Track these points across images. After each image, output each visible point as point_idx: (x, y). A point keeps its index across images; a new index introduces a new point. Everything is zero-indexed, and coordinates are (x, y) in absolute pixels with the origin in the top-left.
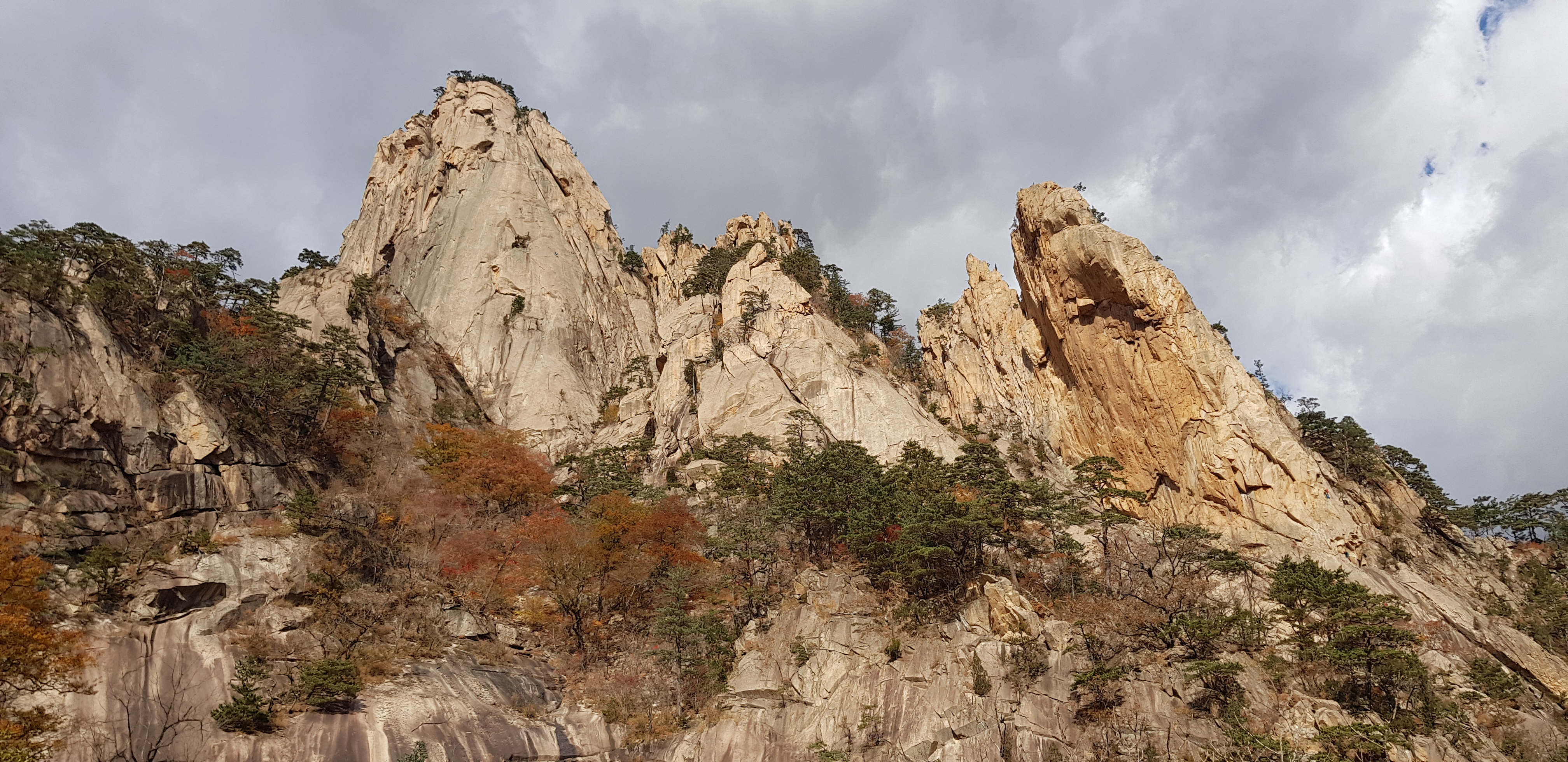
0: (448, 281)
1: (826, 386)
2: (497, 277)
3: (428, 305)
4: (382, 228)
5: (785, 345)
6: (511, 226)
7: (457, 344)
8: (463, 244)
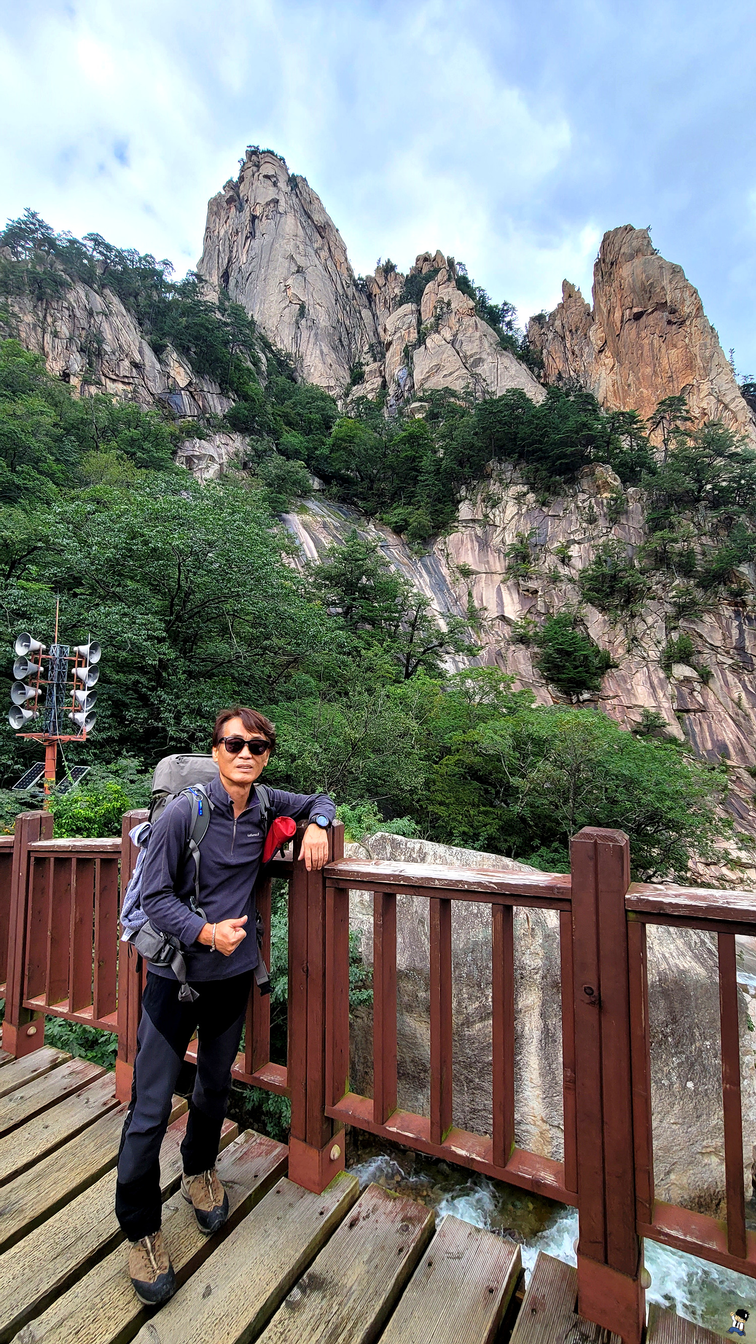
2: (289, 292)
8: (270, 271)
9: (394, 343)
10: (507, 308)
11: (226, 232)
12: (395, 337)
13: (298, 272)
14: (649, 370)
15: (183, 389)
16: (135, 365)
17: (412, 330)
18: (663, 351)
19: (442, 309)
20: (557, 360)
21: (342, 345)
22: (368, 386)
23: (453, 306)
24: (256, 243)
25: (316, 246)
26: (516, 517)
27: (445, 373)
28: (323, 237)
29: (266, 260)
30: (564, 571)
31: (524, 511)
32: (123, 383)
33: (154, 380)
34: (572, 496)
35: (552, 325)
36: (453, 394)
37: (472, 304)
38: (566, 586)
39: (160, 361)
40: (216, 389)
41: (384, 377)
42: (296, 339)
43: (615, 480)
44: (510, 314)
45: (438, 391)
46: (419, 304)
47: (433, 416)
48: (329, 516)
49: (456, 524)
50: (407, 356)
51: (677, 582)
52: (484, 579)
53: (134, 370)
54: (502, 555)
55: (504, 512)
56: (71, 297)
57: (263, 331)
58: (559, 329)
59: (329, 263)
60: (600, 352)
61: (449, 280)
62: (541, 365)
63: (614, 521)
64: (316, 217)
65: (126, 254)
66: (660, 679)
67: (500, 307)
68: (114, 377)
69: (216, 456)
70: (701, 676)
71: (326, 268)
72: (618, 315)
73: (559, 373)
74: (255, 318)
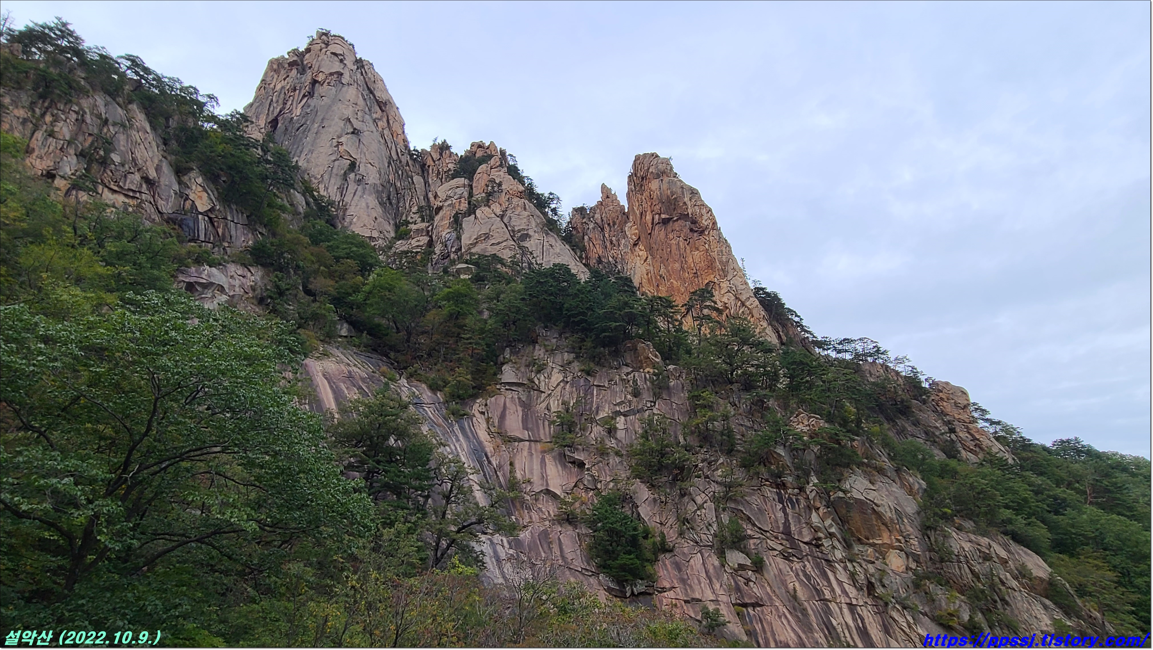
0: (312, 145)
1: (530, 237)
3: (299, 157)
4: (271, 109)
5: (509, 213)
6: (350, 122)
7: (316, 181)
9: (444, 208)
10: (552, 197)
11: (283, 87)
12: (446, 204)
13: (353, 133)
14: (677, 266)
15: (201, 213)
16: (146, 179)
17: (463, 200)
18: (688, 251)
19: (493, 187)
20: (597, 246)
21: (391, 203)
22: (414, 243)
23: (503, 187)
24: (313, 102)
25: (375, 116)
26: (562, 384)
27: (493, 241)
28: (383, 111)
29: (321, 117)
30: (611, 443)
31: (569, 379)
32: (126, 196)
33: (167, 200)
34: (617, 369)
35: (593, 217)
36: (501, 261)
37: (521, 188)
38: (614, 460)
39: (180, 183)
40: (242, 219)
41: (431, 237)
42: (342, 190)
43: (656, 356)
44: (555, 202)
45: (486, 256)
46: (471, 179)
47: (478, 279)
48: (355, 365)
49: (498, 387)
50: (457, 222)
51: (721, 461)
52: (526, 448)
53: (144, 186)
54: (547, 423)
55: (549, 378)
56: (85, 103)
57: (306, 177)
58: (599, 221)
59: (386, 132)
60: (635, 245)
61: (501, 165)
62: (583, 249)
63: (657, 396)
64: (378, 94)
65: (167, 80)
66: (715, 567)
67: (547, 195)
68: (116, 188)
69: (226, 286)
70: (754, 563)
71: (382, 136)
72: (649, 217)
73: (599, 257)
74: (300, 164)
